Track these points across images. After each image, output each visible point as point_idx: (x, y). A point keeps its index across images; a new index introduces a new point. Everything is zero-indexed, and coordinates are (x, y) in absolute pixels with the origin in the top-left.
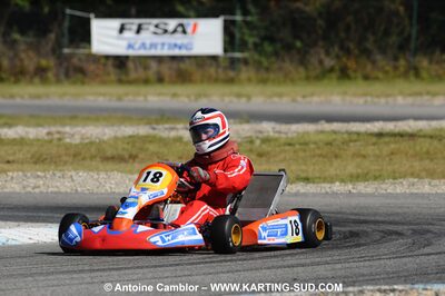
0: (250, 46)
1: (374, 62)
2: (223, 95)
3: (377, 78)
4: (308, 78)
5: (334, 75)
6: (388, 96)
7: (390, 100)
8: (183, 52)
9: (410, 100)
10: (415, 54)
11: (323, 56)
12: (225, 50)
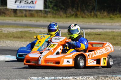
0: (51, 8)
1: (85, 13)
2: (44, 21)
3: (86, 17)
4: (66, 17)
5: (74, 16)
6: (89, 22)
7: (90, 23)
8: (33, 9)
9: (95, 24)
10: (96, 11)
11: (71, 11)
12: (44, 9)
